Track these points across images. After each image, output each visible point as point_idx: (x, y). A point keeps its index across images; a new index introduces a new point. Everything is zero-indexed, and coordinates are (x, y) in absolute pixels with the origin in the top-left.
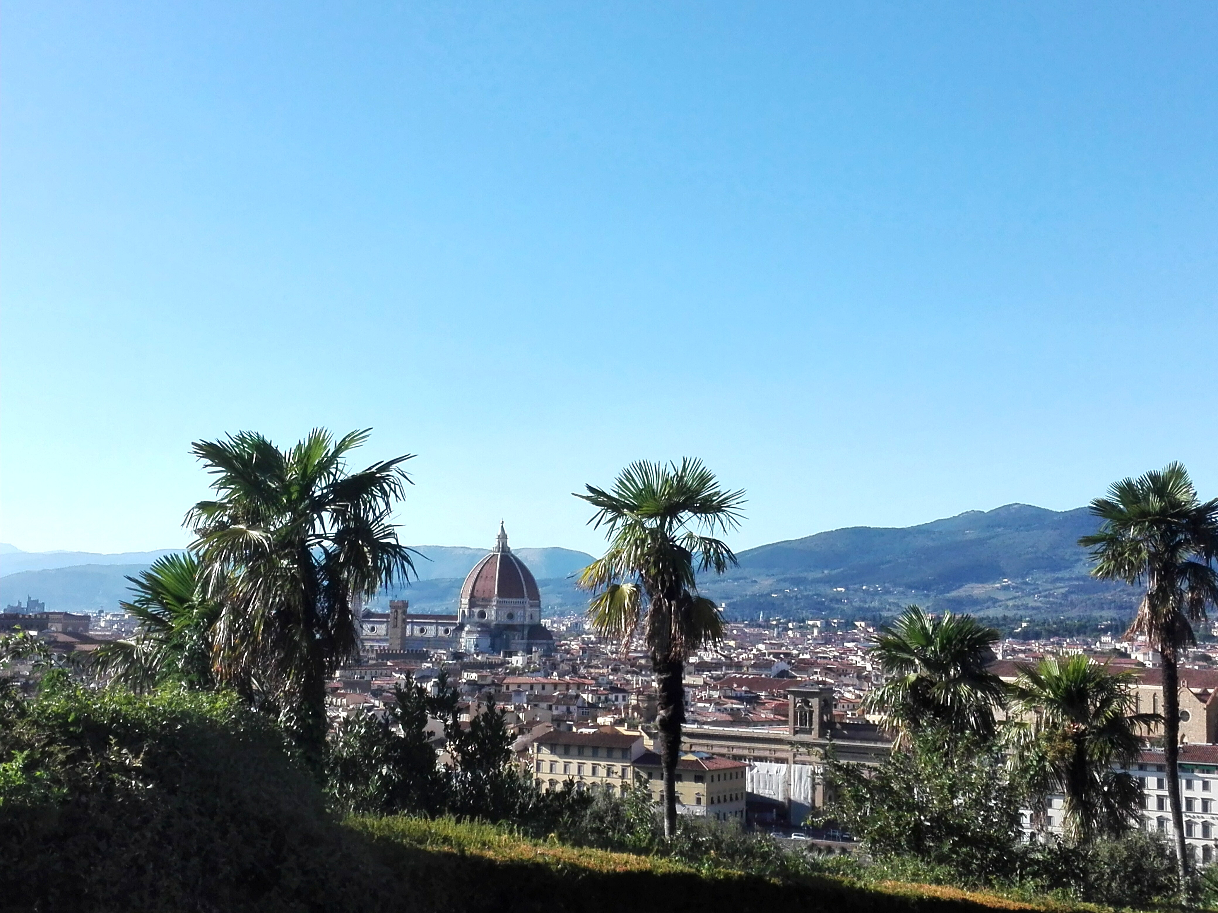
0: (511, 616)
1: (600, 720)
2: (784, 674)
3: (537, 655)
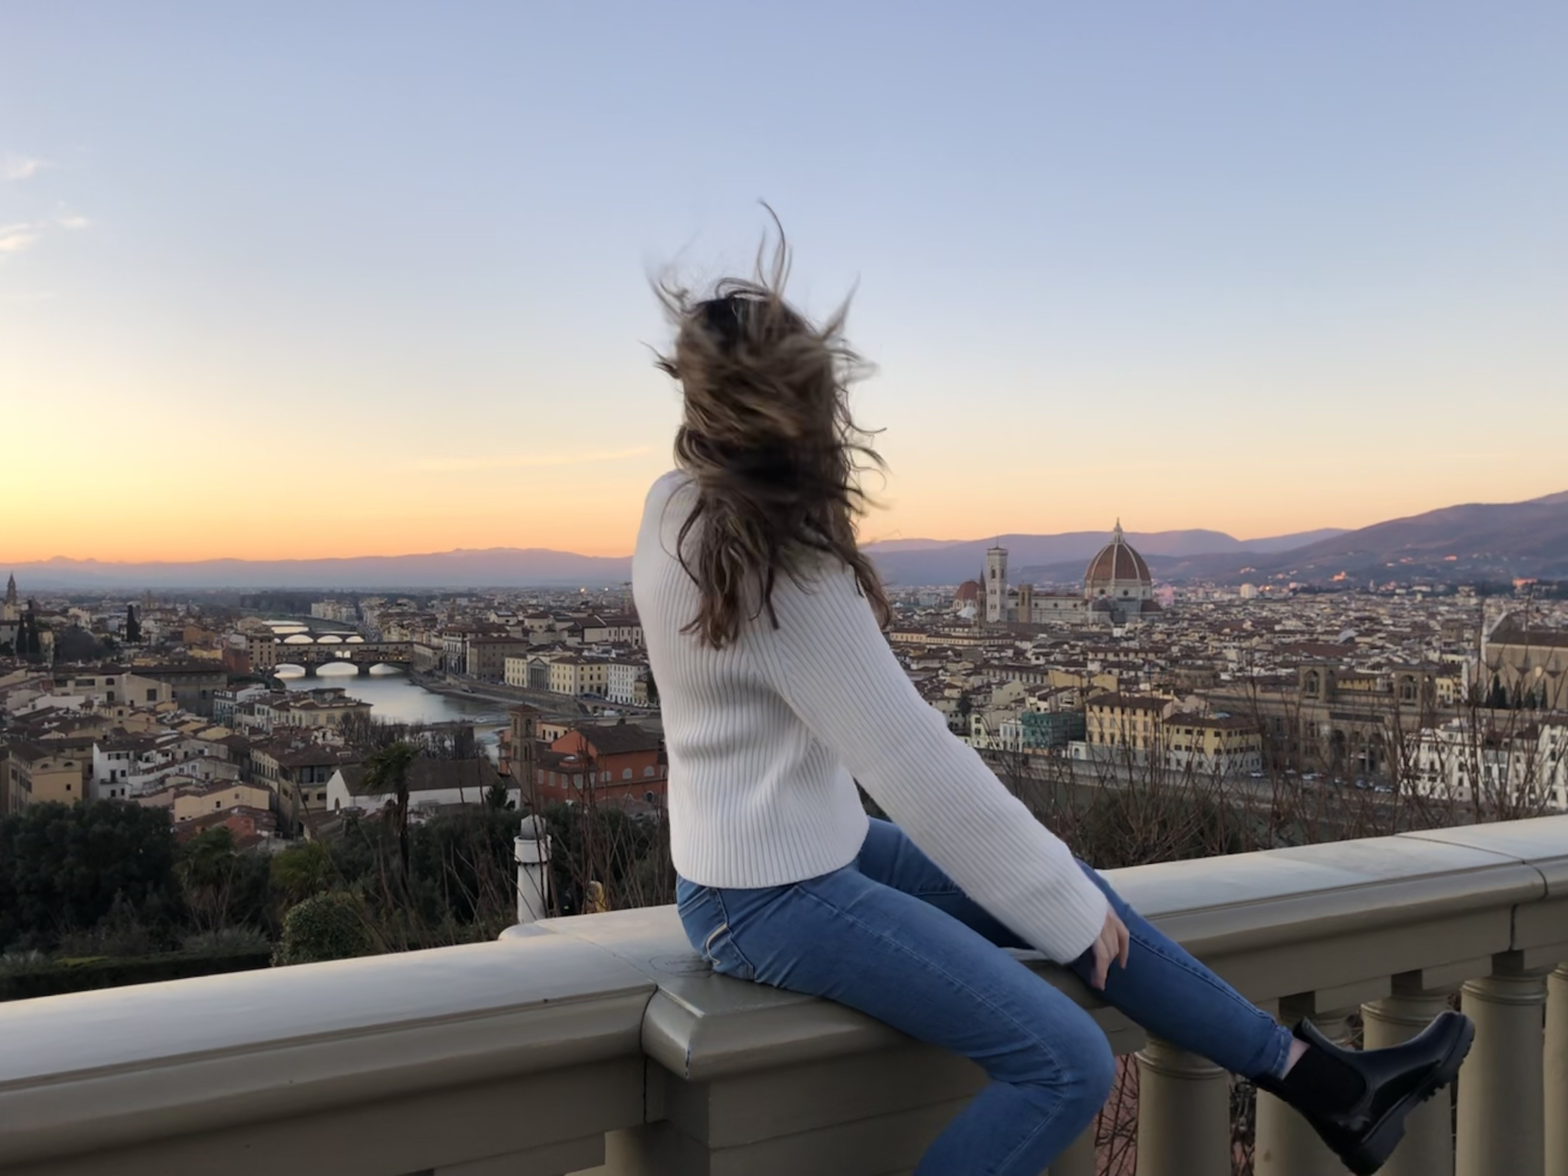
0: (1126, 593)
1: (1142, 686)
2: (1351, 639)
3: (1140, 626)
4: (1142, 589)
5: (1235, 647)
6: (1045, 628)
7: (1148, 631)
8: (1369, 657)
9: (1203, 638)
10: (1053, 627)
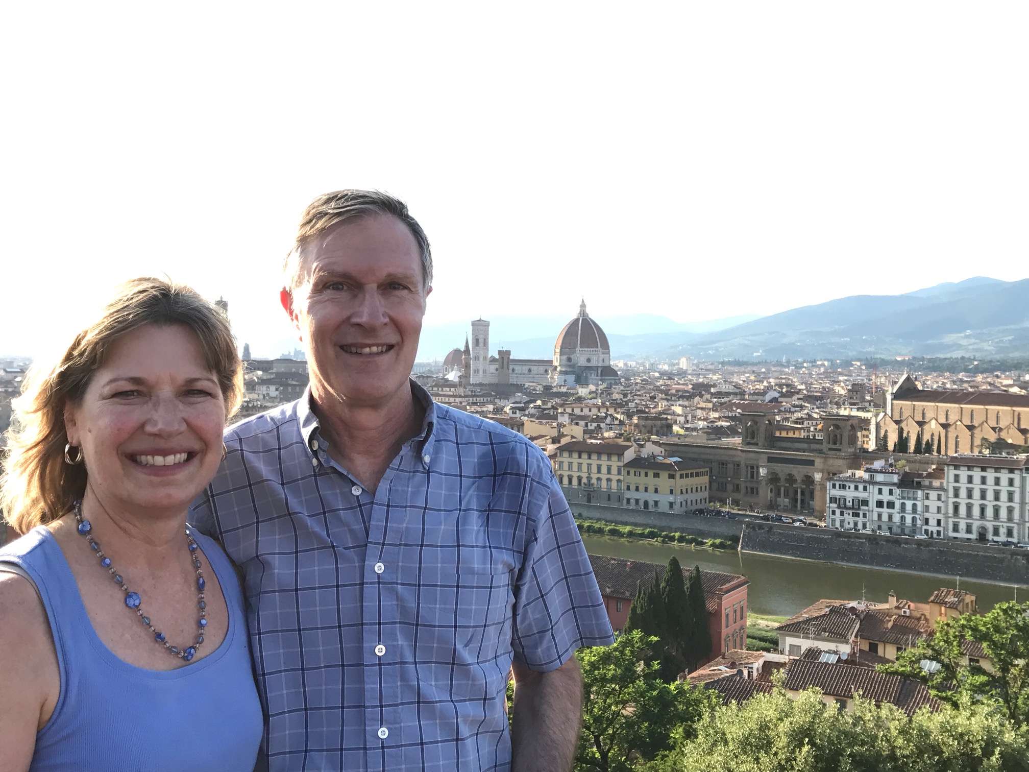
0: (589, 360)
1: (606, 435)
2: (775, 400)
3: (601, 387)
4: (602, 356)
5: (679, 405)
6: (519, 388)
7: (608, 391)
8: (793, 413)
9: (653, 398)
10: (527, 388)
